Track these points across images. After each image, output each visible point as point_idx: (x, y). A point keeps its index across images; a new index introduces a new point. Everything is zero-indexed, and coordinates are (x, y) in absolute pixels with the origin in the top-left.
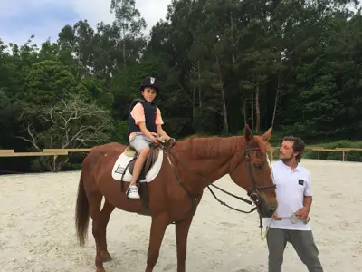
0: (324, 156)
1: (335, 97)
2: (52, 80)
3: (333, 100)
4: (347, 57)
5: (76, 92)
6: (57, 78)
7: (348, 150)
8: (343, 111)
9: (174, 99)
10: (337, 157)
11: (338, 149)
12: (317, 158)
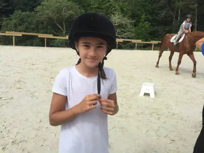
2: (104, 4)
5: (115, 10)
6: (106, 3)
9: (163, 14)
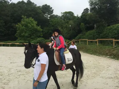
0: (4, 45)
1: (5, 28)
3: (4, 29)
4: (8, 16)
7: (11, 44)
8: (7, 32)
10: (8, 46)
11: (8, 43)
12: (1, 46)
